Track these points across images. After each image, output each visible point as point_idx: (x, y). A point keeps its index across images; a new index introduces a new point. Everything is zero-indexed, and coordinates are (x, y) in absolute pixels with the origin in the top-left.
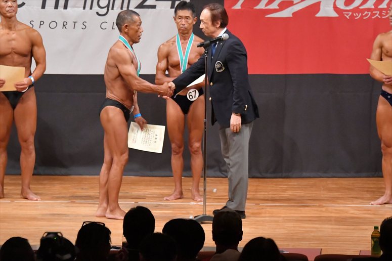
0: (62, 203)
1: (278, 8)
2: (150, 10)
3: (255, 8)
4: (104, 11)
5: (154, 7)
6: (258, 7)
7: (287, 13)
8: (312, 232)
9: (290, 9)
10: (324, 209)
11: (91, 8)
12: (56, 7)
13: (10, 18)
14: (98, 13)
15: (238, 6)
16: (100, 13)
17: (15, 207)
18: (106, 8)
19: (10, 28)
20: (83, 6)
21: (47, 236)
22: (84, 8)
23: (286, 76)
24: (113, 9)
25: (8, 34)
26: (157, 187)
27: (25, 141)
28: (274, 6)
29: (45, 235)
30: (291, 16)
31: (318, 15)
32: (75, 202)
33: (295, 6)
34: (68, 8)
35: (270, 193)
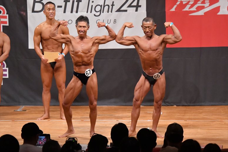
0: (76, 121)
1: (196, 10)
2: (124, 12)
3: (183, 10)
4: (98, 14)
5: (126, 11)
6: (184, 10)
7: (201, 13)
8: (217, 136)
9: (202, 10)
10: (223, 123)
11: (91, 12)
12: (72, 12)
13: (51, 19)
14: (95, 15)
15: (173, 9)
16: (96, 15)
17: (50, 124)
18: (100, 12)
19: (51, 24)
20: (86, 11)
21: (68, 139)
22: (87, 12)
23: (201, 48)
24: (103, 12)
25: (50, 27)
26: (129, 112)
27: (60, 87)
28: (194, 9)
29: (67, 139)
30: (203, 14)
31: (218, 14)
32: (83, 121)
33: (206, 9)
34: (78, 12)
35: (193, 114)
